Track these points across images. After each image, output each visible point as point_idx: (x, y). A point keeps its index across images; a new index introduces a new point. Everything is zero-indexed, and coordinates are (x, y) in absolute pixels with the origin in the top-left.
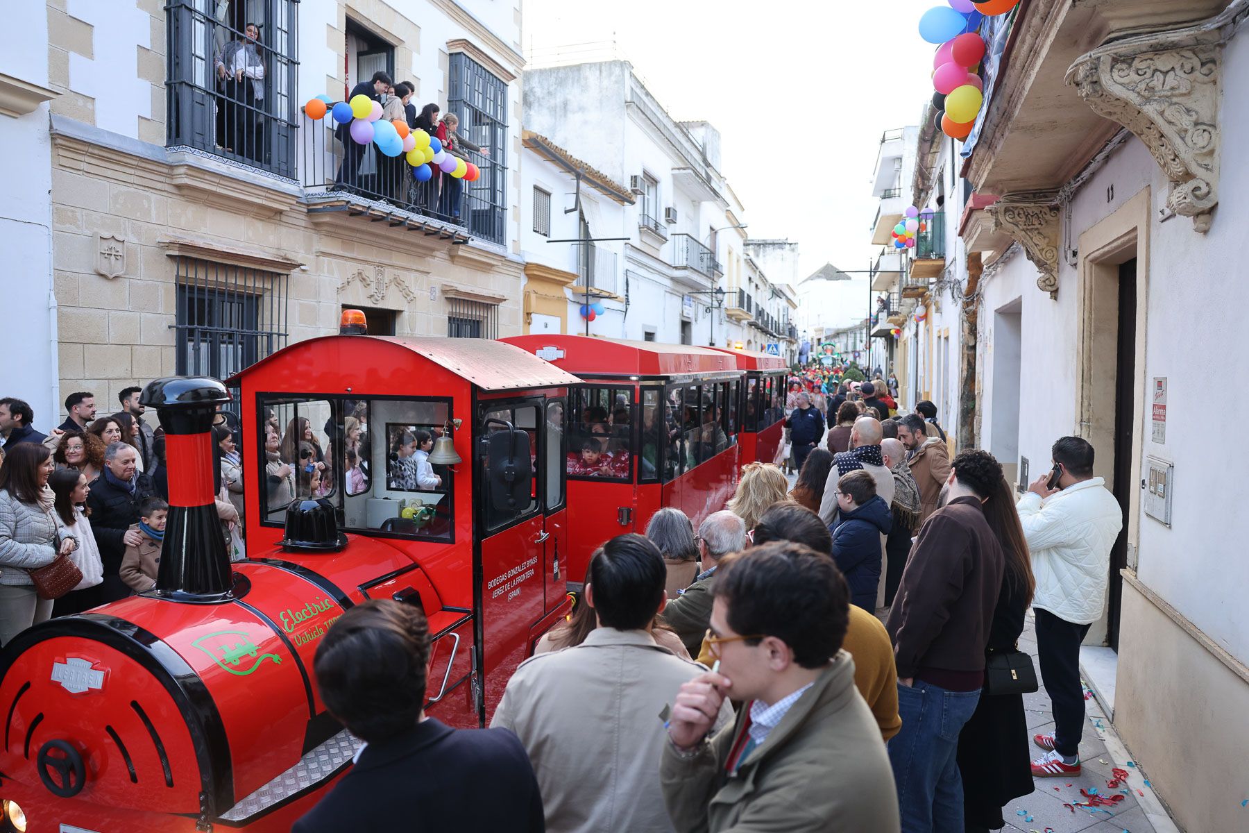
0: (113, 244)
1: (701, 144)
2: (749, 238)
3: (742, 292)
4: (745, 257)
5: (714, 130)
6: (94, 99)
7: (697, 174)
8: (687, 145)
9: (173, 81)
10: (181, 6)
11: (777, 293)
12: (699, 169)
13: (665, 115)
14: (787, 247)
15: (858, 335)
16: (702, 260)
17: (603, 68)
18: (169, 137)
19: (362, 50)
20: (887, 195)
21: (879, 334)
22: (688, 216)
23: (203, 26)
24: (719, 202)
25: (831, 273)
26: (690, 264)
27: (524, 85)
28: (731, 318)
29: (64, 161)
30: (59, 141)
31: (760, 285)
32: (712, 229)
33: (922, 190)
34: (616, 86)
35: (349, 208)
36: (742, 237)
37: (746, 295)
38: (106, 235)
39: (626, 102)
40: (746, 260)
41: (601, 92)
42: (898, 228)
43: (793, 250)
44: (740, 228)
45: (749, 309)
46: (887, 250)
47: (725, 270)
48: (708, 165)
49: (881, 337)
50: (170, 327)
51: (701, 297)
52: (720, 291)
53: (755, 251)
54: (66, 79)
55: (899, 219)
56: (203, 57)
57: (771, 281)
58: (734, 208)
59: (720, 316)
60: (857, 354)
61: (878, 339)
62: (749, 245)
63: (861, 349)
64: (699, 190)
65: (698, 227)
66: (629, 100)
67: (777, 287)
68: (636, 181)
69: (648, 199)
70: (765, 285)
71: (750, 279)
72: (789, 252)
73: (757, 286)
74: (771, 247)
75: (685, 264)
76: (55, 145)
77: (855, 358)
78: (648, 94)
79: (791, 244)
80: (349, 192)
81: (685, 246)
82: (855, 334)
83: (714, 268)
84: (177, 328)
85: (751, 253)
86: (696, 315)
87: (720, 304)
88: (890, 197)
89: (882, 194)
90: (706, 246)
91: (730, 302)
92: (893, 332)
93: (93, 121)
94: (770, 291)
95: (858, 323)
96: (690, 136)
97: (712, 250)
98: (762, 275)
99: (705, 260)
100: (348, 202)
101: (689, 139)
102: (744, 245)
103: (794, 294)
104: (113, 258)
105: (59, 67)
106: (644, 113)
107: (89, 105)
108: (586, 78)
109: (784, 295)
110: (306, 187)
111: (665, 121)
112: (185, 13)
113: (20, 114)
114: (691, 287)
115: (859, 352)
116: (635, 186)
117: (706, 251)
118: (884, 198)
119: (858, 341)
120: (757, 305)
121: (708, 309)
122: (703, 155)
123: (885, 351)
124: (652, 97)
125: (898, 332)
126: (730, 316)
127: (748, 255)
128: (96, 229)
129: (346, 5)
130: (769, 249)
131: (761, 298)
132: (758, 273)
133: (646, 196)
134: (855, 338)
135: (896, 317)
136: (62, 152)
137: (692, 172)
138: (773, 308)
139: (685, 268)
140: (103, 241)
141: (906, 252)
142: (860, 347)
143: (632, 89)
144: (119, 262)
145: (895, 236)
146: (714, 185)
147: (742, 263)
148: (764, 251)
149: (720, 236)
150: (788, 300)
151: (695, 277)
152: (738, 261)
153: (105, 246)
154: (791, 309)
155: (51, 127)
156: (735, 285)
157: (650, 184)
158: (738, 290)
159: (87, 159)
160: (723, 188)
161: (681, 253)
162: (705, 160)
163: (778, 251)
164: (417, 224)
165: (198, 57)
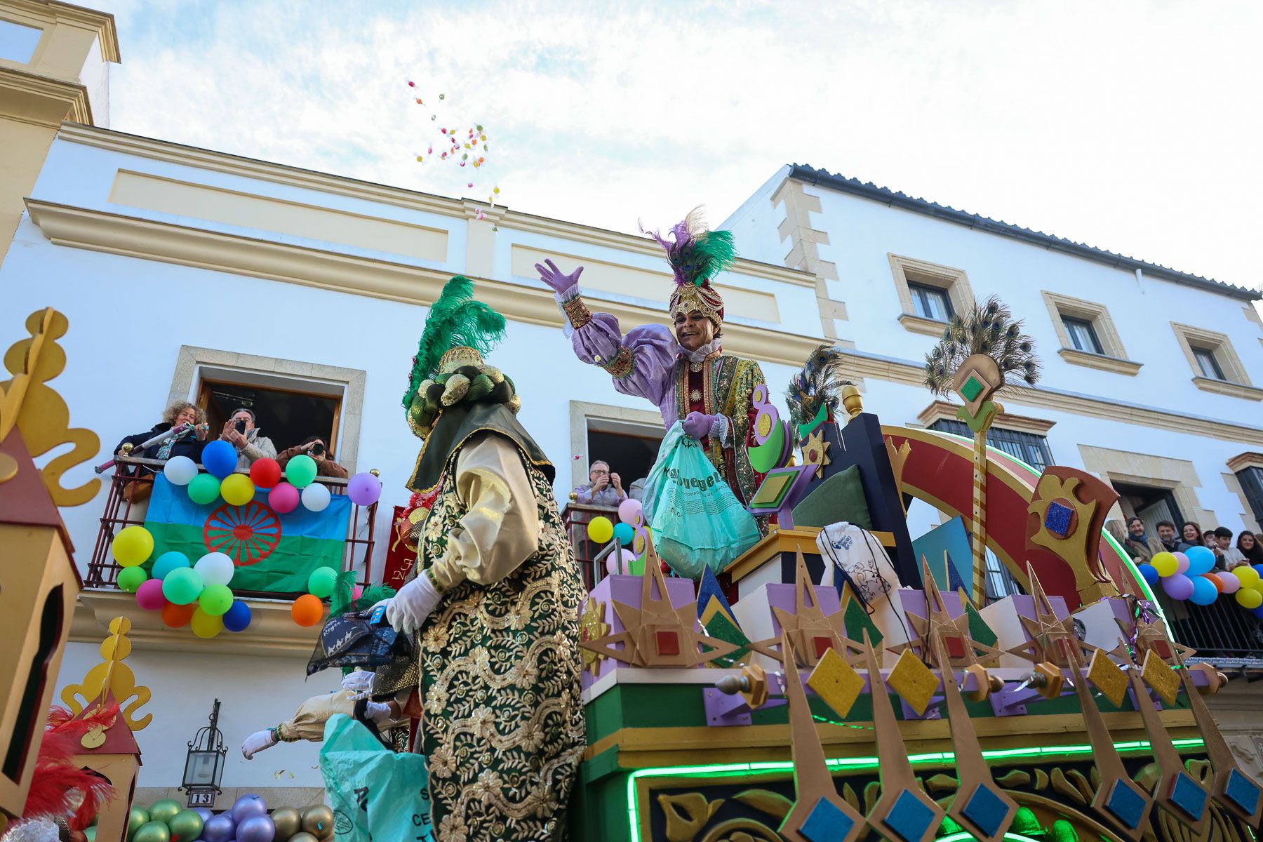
19: (1138, 505)
129: (1108, 472)
165: (994, 571)
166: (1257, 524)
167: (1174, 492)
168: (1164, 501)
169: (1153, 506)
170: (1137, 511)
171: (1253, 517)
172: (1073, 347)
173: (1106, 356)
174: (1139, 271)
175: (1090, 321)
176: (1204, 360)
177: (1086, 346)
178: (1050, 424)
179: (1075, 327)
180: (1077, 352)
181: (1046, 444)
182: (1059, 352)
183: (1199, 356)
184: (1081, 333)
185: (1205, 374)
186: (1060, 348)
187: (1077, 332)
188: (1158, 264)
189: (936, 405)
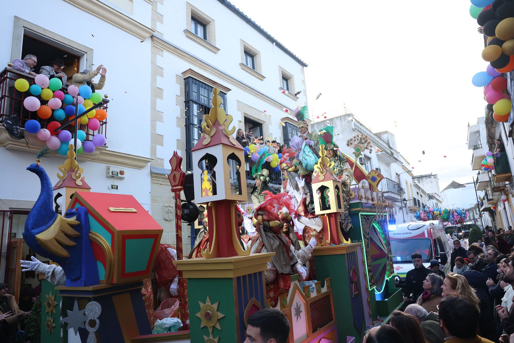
0: (170, 208)
1: (387, 140)
2: (414, 175)
3: (415, 199)
4: (414, 184)
5: (391, 134)
6: (163, 159)
7: (387, 153)
8: (381, 142)
9: (188, 149)
10: (190, 124)
11: (431, 197)
12: (387, 151)
13: (370, 132)
14: (432, 177)
15: (475, 212)
16: (395, 188)
17: (342, 118)
18: (187, 168)
19: (250, 127)
20: (476, 148)
21: (485, 210)
22: (385, 170)
23: (197, 129)
24: (398, 163)
25: (455, 185)
26: (389, 190)
27: (312, 129)
28: (412, 211)
29: (154, 182)
30: (153, 175)
31: (423, 195)
32: (397, 174)
33: (492, 144)
34: (348, 123)
35: (250, 186)
36: (411, 175)
37: (417, 200)
38: (167, 205)
39: (353, 129)
40: (414, 185)
41: (342, 127)
42: (484, 162)
43: (435, 178)
44: (409, 172)
45: (419, 206)
46: (480, 172)
47: (406, 191)
48: (391, 148)
49: (486, 211)
50: (189, 237)
51: (397, 203)
52: (405, 200)
53: (418, 180)
54: (155, 155)
55: (483, 157)
56: (197, 139)
57: (427, 192)
58: (405, 164)
59: (406, 210)
60: (476, 220)
61: (485, 212)
62: (415, 178)
63: (477, 218)
64: (388, 159)
65: (391, 174)
66: (354, 128)
67: (431, 195)
68: (361, 160)
69: (368, 166)
70: (425, 194)
71: (417, 193)
72: (434, 179)
73: (421, 195)
74: (425, 178)
75: (387, 190)
76: (152, 177)
77: (475, 222)
78: (361, 125)
79: (434, 175)
80: (250, 180)
81: (386, 183)
82: (473, 211)
83: (400, 191)
84: (191, 237)
85: (416, 182)
86: (396, 211)
87: (405, 206)
88: (477, 148)
89: (473, 148)
90: (396, 181)
91: (410, 204)
92: (492, 208)
93: (163, 166)
94: (428, 197)
95: (473, 206)
96: (381, 138)
97: (399, 183)
98: (423, 191)
99: (396, 187)
100: (250, 183)
101: (381, 139)
102: (413, 178)
103: (440, 197)
104: (169, 213)
105: (153, 151)
106: (361, 132)
107: (162, 162)
108: (335, 123)
109: (435, 198)
110: (234, 179)
111: (370, 134)
112: (191, 126)
113: (142, 168)
114: (392, 200)
115: (476, 219)
116: (362, 162)
117: (396, 184)
118: (474, 149)
119: (475, 214)
120: (423, 204)
121: (401, 208)
122: (388, 144)
123: (490, 217)
124: (363, 125)
125: (495, 208)
126: (411, 210)
127: (415, 183)
128: (164, 204)
129: (244, 113)
130: (424, 179)
131: (424, 200)
132: (421, 190)
133: (367, 165)
134: (473, 213)
135: (492, 201)
136: (154, 179)
137: (384, 152)
138: (430, 204)
139: (388, 192)
140: (166, 208)
141: (491, 171)
142: (477, 217)
143: (354, 124)
144: (172, 215)
145: (483, 165)
146: (395, 156)
147: (413, 186)
148: (422, 180)
149: (401, 176)
150: (437, 199)
151: (393, 195)
152: (411, 186)
153: (167, 209)
154: (439, 204)
155: (151, 171)
156: (411, 196)
157: (367, 160)
158: (413, 198)
159: (161, 180)
160: (399, 156)
161: (385, 186)
162: (389, 147)
163: (429, 179)
164: (276, 189)
165: (196, 140)
166: (283, 141)
167: (263, 125)
168: (259, 127)
169: (254, 128)
170: (250, 129)
171: (283, 139)
172: (245, 64)
173: (255, 71)
174: (274, 43)
175: (254, 56)
176: (285, 82)
177: (250, 65)
178: (229, 90)
179: (248, 57)
180: (246, 66)
181: (226, 97)
182: (240, 64)
183: (284, 80)
184: (249, 59)
185: (283, 87)
186: (240, 62)
187: (248, 58)
188: (281, 43)
189: (190, 70)
